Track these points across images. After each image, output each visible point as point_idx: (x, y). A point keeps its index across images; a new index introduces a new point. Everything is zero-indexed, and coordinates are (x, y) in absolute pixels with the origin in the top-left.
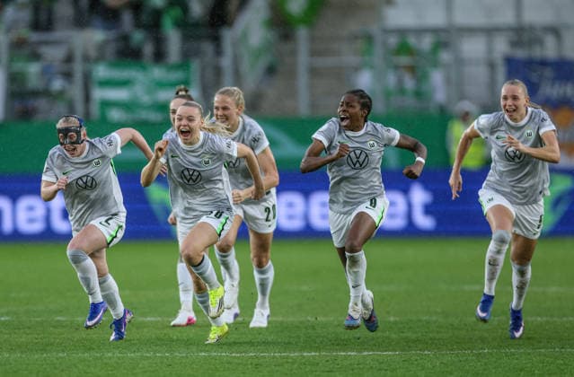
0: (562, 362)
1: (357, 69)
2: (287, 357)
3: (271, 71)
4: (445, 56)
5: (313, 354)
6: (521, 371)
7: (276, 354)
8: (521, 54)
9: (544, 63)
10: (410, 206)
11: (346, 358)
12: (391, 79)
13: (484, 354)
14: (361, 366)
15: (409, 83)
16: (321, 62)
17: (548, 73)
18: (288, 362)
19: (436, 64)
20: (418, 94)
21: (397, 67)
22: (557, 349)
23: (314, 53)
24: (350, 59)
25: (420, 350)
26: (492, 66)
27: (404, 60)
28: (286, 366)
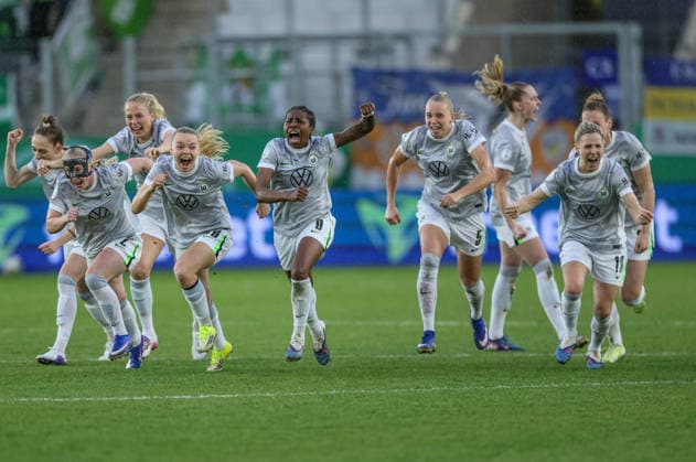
0: (417, 403)
1: (190, 83)
2: (116, 402)
3: (94, 85)
4: (285, 68)
5: (144, 397)
6: (373, 412)
7: (103, 399)
8: (369, 64)
9: (393, 74)
10: (248, 233)
11: (180, 401)
12: (226, 93)
13: (332, 396)
14: (197, 411)
15: (247, 98)
16: (148, 75)
17: (399, 84)
18: (116, 407)
19: (276, 77)
20: (257, 110)
21: (233, 81)
22: (412, 389)
23: (140, 67)
24: (180, 72)
25: (262, 392)
26: (336, 77)
27: (241, 73)
28: (115, 411)
